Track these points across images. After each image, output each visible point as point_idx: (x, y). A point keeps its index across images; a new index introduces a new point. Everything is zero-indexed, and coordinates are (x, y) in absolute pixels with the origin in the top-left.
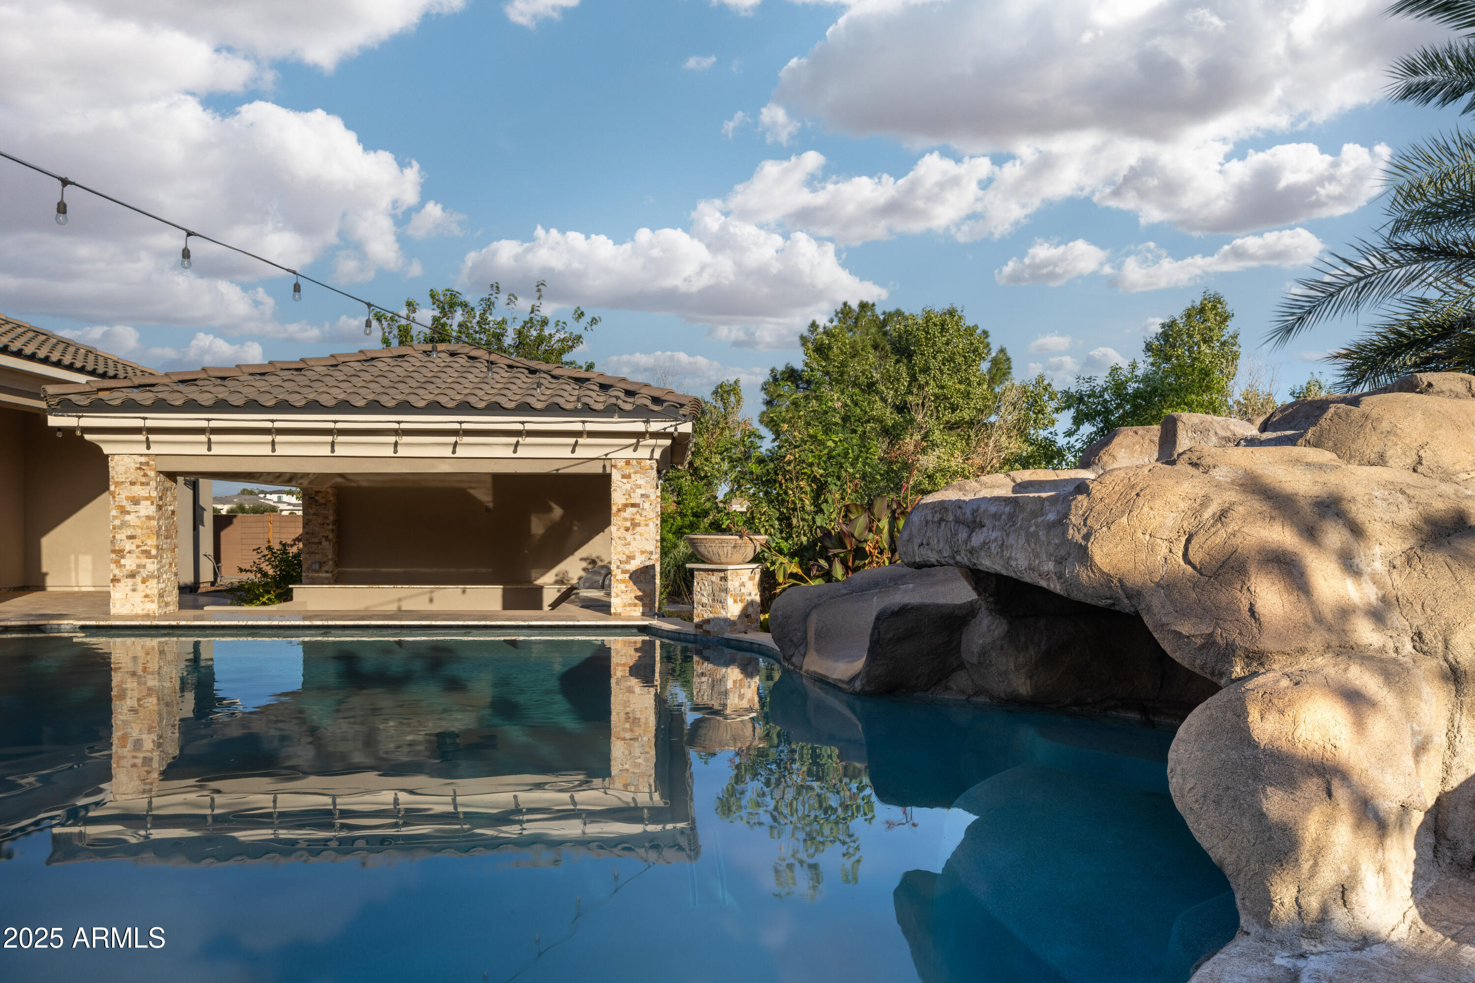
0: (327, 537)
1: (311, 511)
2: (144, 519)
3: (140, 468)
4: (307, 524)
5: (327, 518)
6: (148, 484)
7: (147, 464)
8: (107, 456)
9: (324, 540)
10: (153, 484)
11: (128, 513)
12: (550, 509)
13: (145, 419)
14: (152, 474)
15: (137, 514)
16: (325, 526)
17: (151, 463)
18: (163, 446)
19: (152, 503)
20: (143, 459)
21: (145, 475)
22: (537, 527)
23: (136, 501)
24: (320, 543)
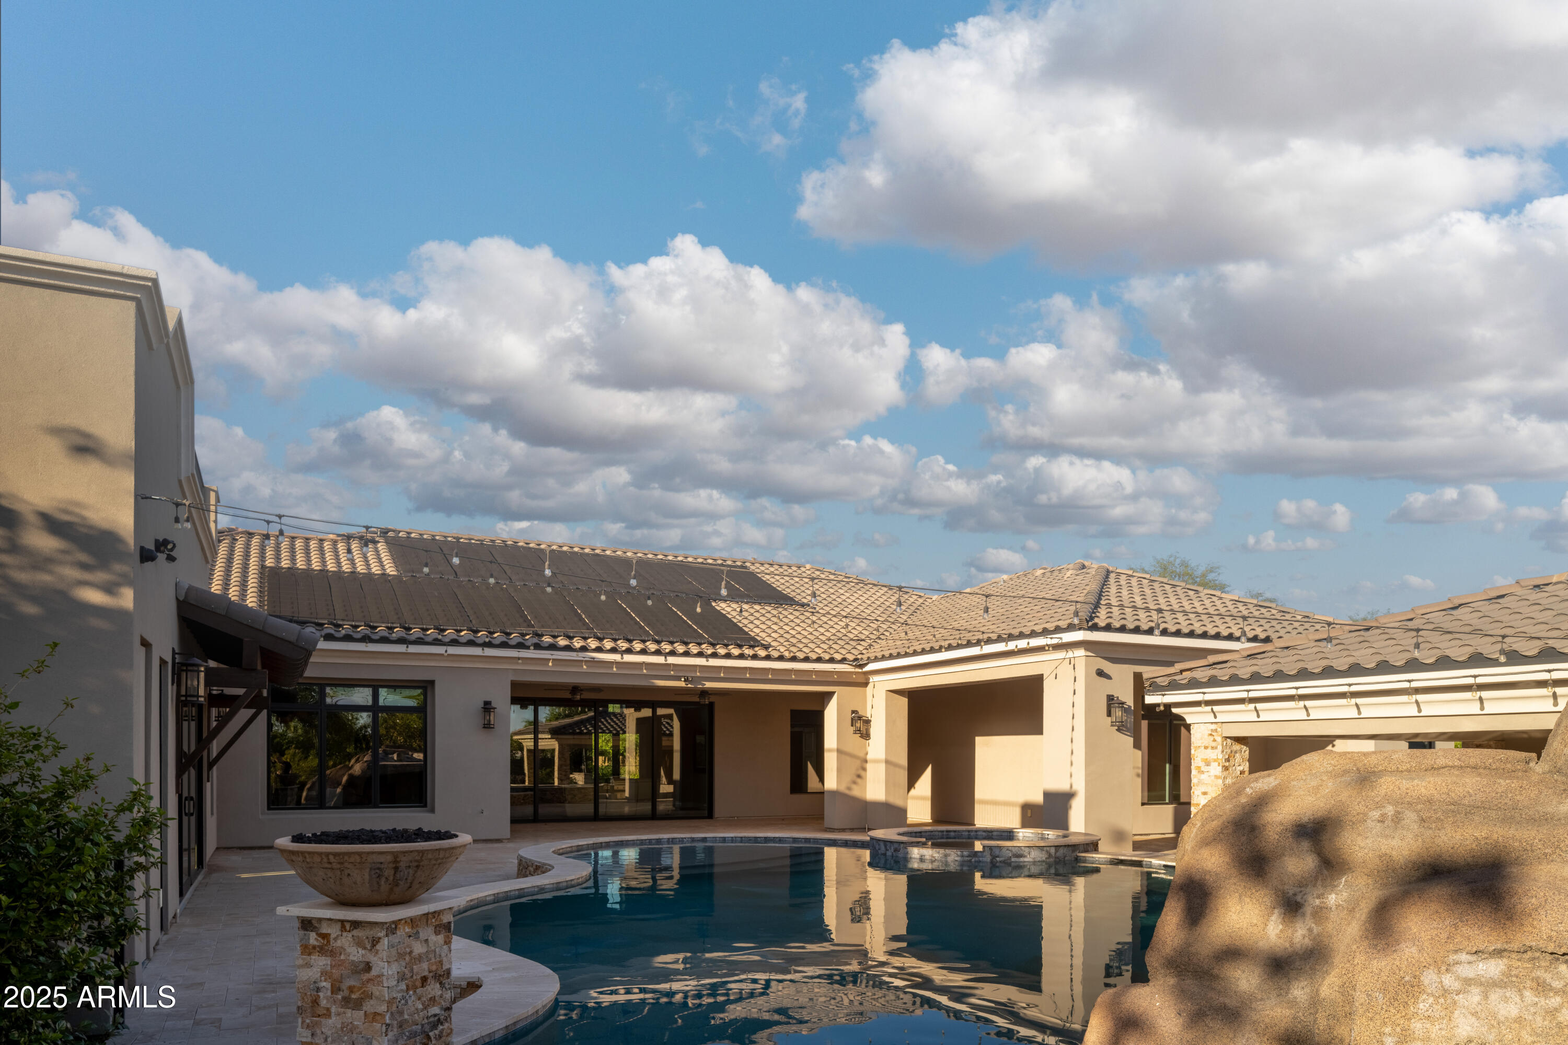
2: (1213, 778)
3: (1211, 735)
6: (1216, 748)
7: (1216, 730)
8: (1190, 725)
10: (1220, 748)
11: (1203, 772)
13: (1204, 693)
14: (1219, 739)
15: (1209, 774)
17: (1219, 730)
18: (1226, 713)
19: (1219, 765)
20: (1214, 727)
21: (1214, 740)
23: (1208, 764)
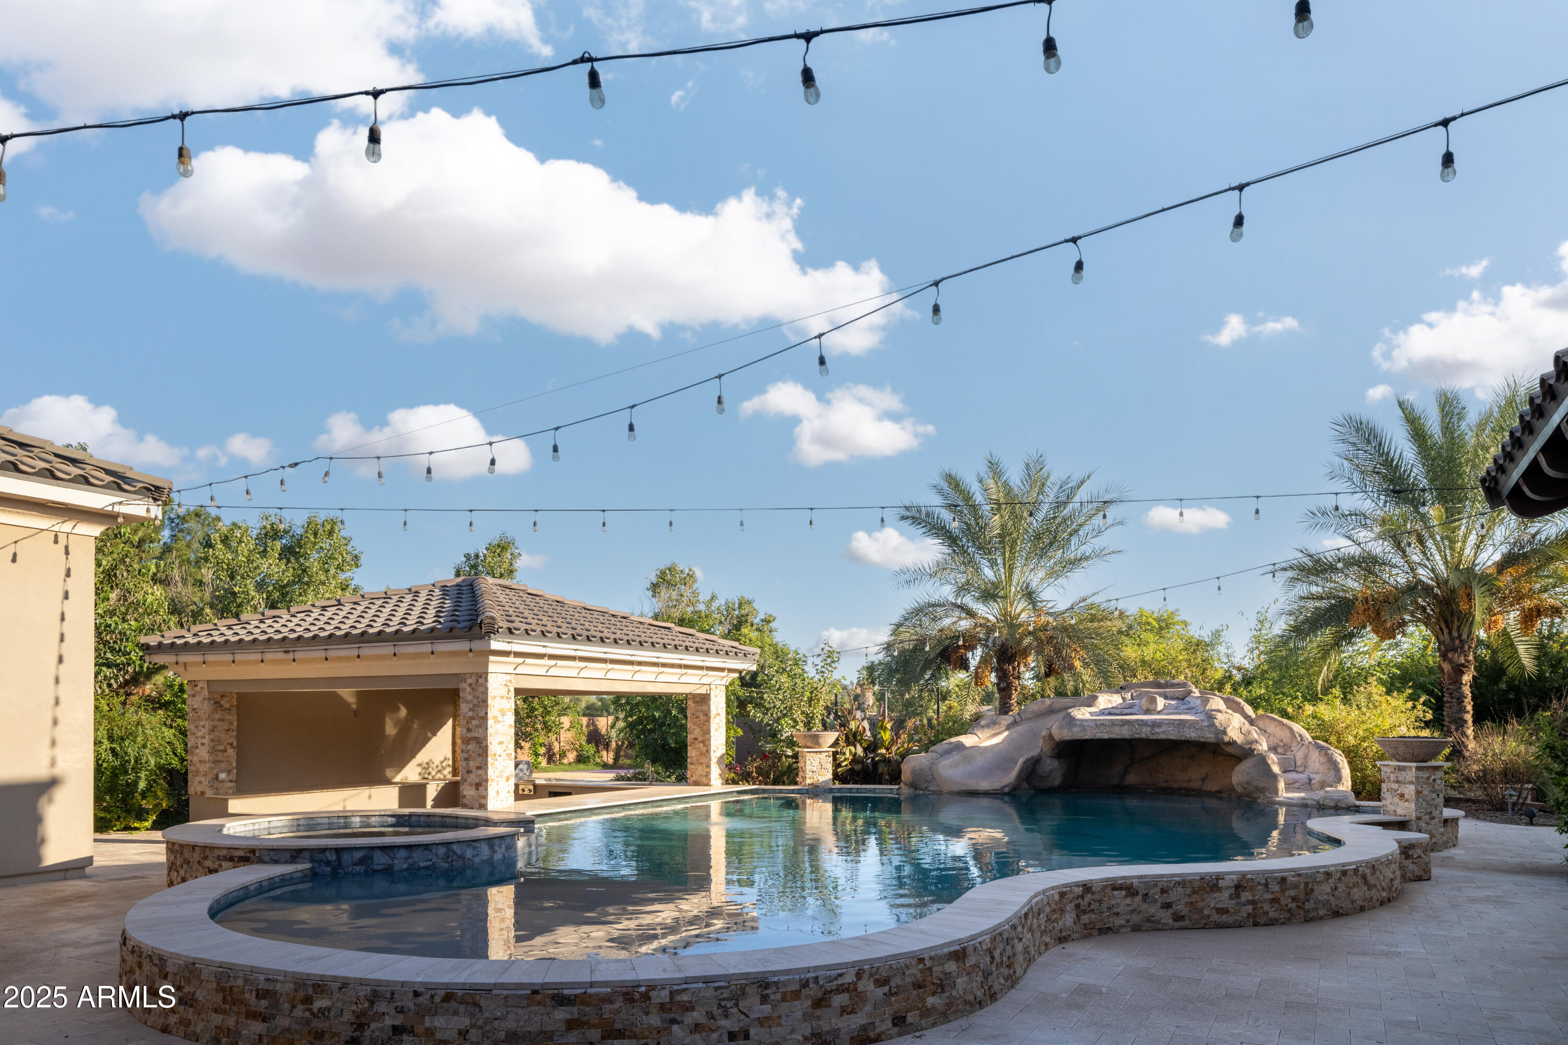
0: (231, 744)
1: (217, 716)
3: (506, 685)
4: (213, 731)
5: (231, 723)
6: (510, 698)
7: (510, 681)
9: (229, 747)
10: (513, 698)
11: (499, 722)
12: (398, 709)
14: (512, 689)
15: (504, 724)
16: (230, 733)
17: (513, 680)
19: (512, 715)
20: (507, 677)
21: (509, 691)
22: (390, 729)
23: (503, 714)
24: (225, 751)
